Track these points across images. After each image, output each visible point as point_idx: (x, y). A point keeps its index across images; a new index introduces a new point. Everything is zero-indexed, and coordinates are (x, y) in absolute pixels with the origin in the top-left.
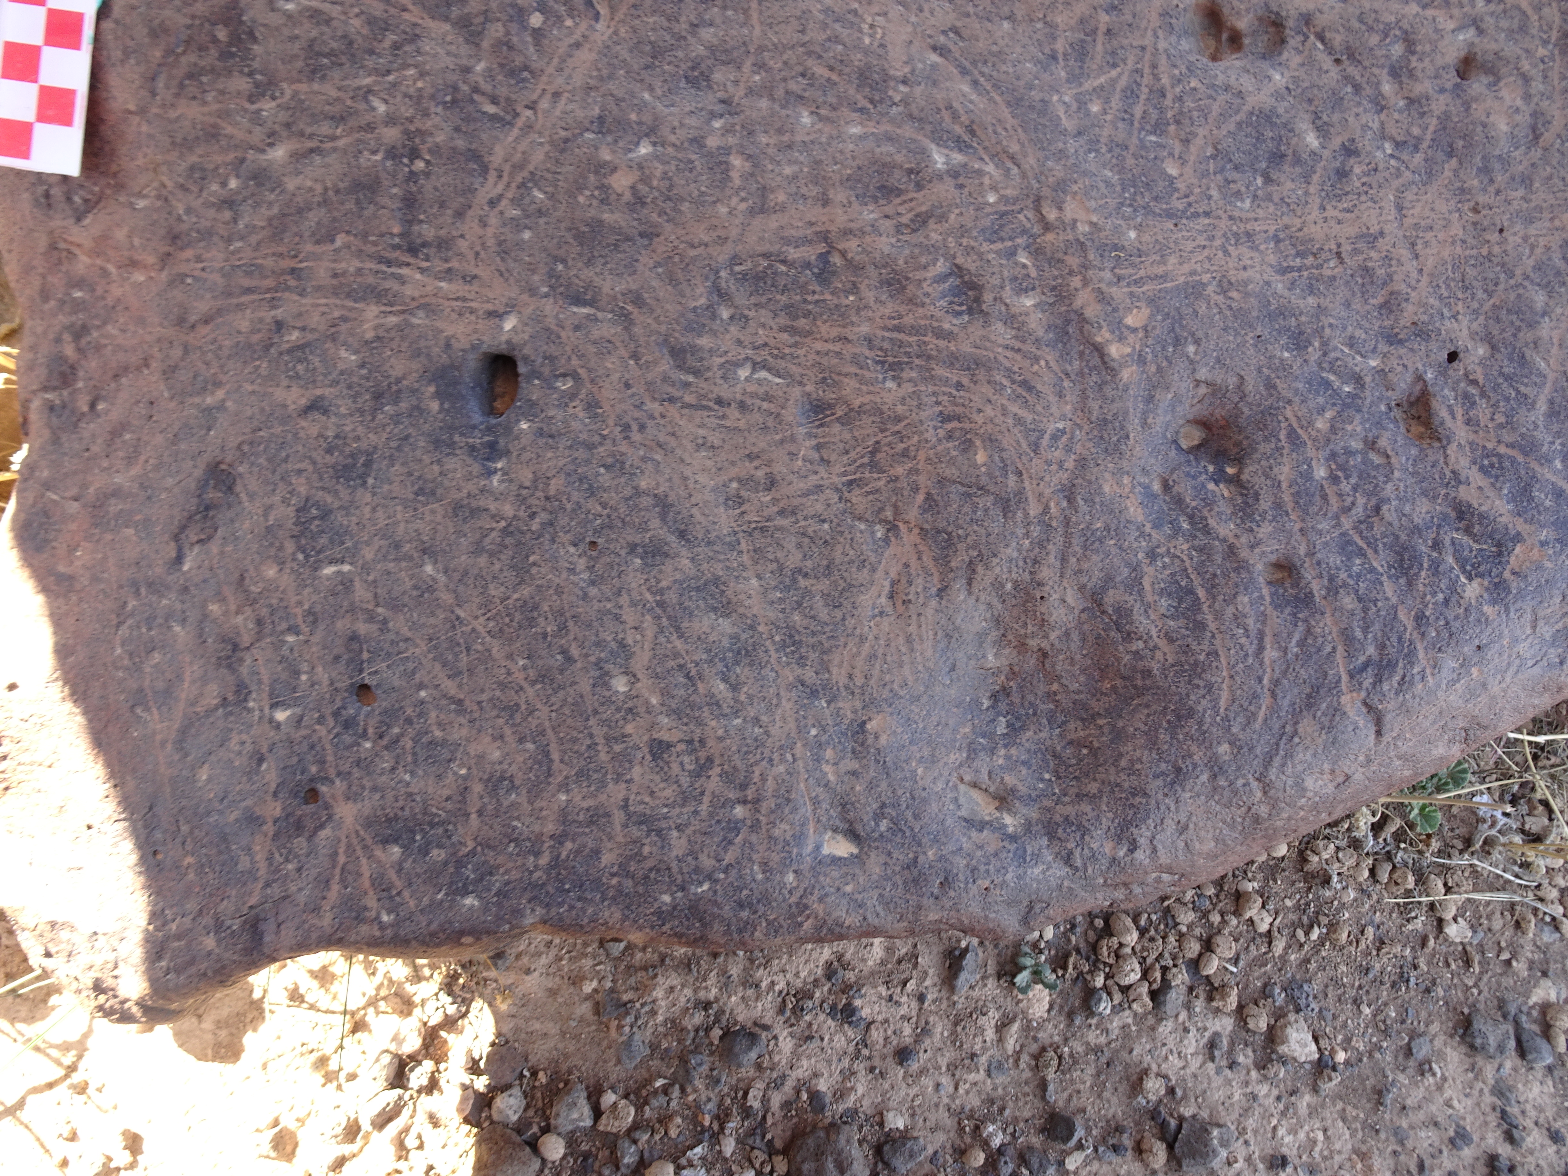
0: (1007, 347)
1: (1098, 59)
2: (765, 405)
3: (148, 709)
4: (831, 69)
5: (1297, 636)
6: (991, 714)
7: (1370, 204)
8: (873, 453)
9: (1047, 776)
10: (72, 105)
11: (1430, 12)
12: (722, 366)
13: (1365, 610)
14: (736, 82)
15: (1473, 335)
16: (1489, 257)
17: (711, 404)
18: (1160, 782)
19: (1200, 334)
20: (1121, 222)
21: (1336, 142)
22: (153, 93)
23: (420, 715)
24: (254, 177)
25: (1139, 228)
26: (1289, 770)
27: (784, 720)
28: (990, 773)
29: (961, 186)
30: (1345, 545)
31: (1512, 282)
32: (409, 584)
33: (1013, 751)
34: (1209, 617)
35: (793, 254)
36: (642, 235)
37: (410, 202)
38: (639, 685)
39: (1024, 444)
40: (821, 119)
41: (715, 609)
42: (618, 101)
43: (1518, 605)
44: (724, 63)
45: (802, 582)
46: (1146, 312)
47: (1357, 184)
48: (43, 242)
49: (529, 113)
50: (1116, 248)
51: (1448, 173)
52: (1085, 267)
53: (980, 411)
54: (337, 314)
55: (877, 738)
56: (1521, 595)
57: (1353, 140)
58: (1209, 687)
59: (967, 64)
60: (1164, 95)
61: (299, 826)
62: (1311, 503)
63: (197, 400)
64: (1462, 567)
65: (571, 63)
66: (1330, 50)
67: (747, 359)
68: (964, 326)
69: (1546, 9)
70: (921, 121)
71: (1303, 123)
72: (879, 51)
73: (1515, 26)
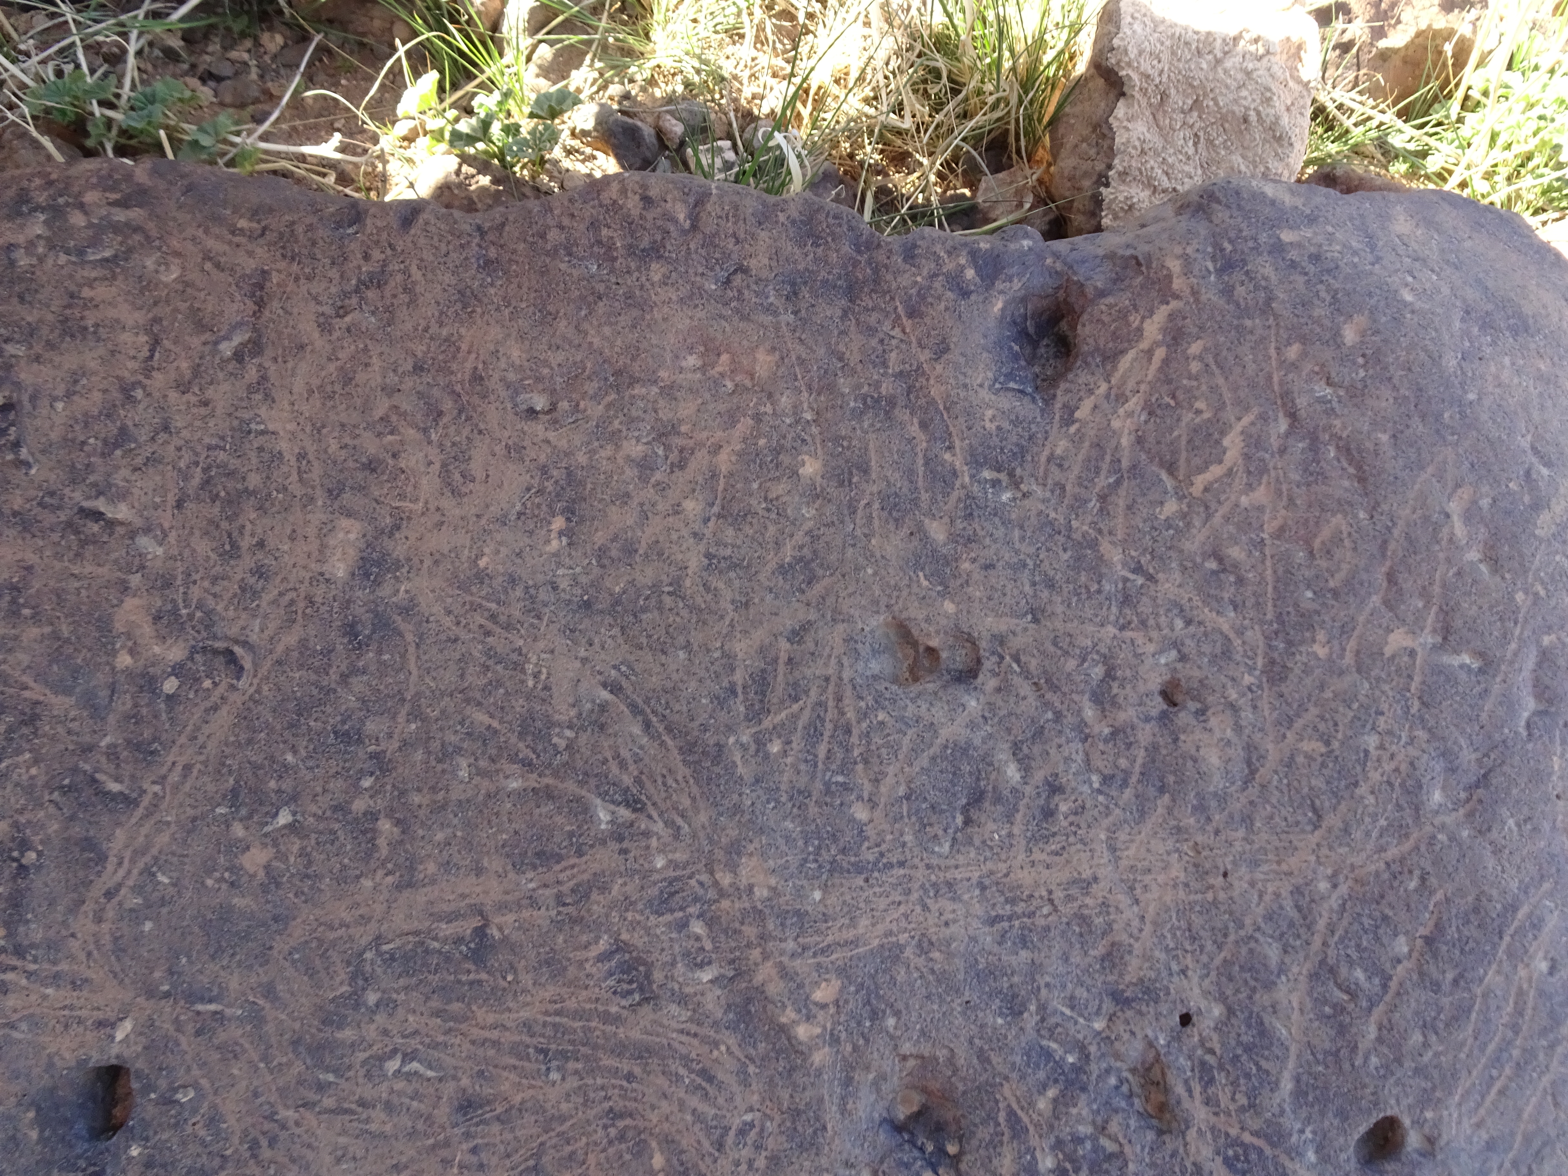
0: (682, 1031)
1: (779, 692)
2: (415, 1104)
4: (492, 716)
7: (1079, 846)
8: (538, 1155)
11: (1128, 634)
12: (364, 1063)
14: (390, 736)
15: (1206, 993)
16: (1215, 903)
17: (354, 1106)
19: (900, 1005)
20: (805, 882)
21: (1039, 776)
25: (825, 888)
29: (624, 852)
31: (1242, 933)
35: (446, 929)
36: (276, 919)
37: (16, 901)
39: (706, 1144)
40: (479, 772)
42: (256, 767)
44: (376, 714)
46: (836, 984)
47: (1065, 823)
49: (157, 788)
50: (798, 913)
51: (1160, 810)
52: (763, 937)
53: (653, 1107)
57: (1057, 775)
59: (640, 701)
60: (848, 732)
65: (206, 730)
66: (1026, 674)
67: (395, 1051)
68: (633, 1008)
69: (1249, 633)
70: (586, 774)
71: (1003, 755)
72: (542, 694)
73: (1218, 651)
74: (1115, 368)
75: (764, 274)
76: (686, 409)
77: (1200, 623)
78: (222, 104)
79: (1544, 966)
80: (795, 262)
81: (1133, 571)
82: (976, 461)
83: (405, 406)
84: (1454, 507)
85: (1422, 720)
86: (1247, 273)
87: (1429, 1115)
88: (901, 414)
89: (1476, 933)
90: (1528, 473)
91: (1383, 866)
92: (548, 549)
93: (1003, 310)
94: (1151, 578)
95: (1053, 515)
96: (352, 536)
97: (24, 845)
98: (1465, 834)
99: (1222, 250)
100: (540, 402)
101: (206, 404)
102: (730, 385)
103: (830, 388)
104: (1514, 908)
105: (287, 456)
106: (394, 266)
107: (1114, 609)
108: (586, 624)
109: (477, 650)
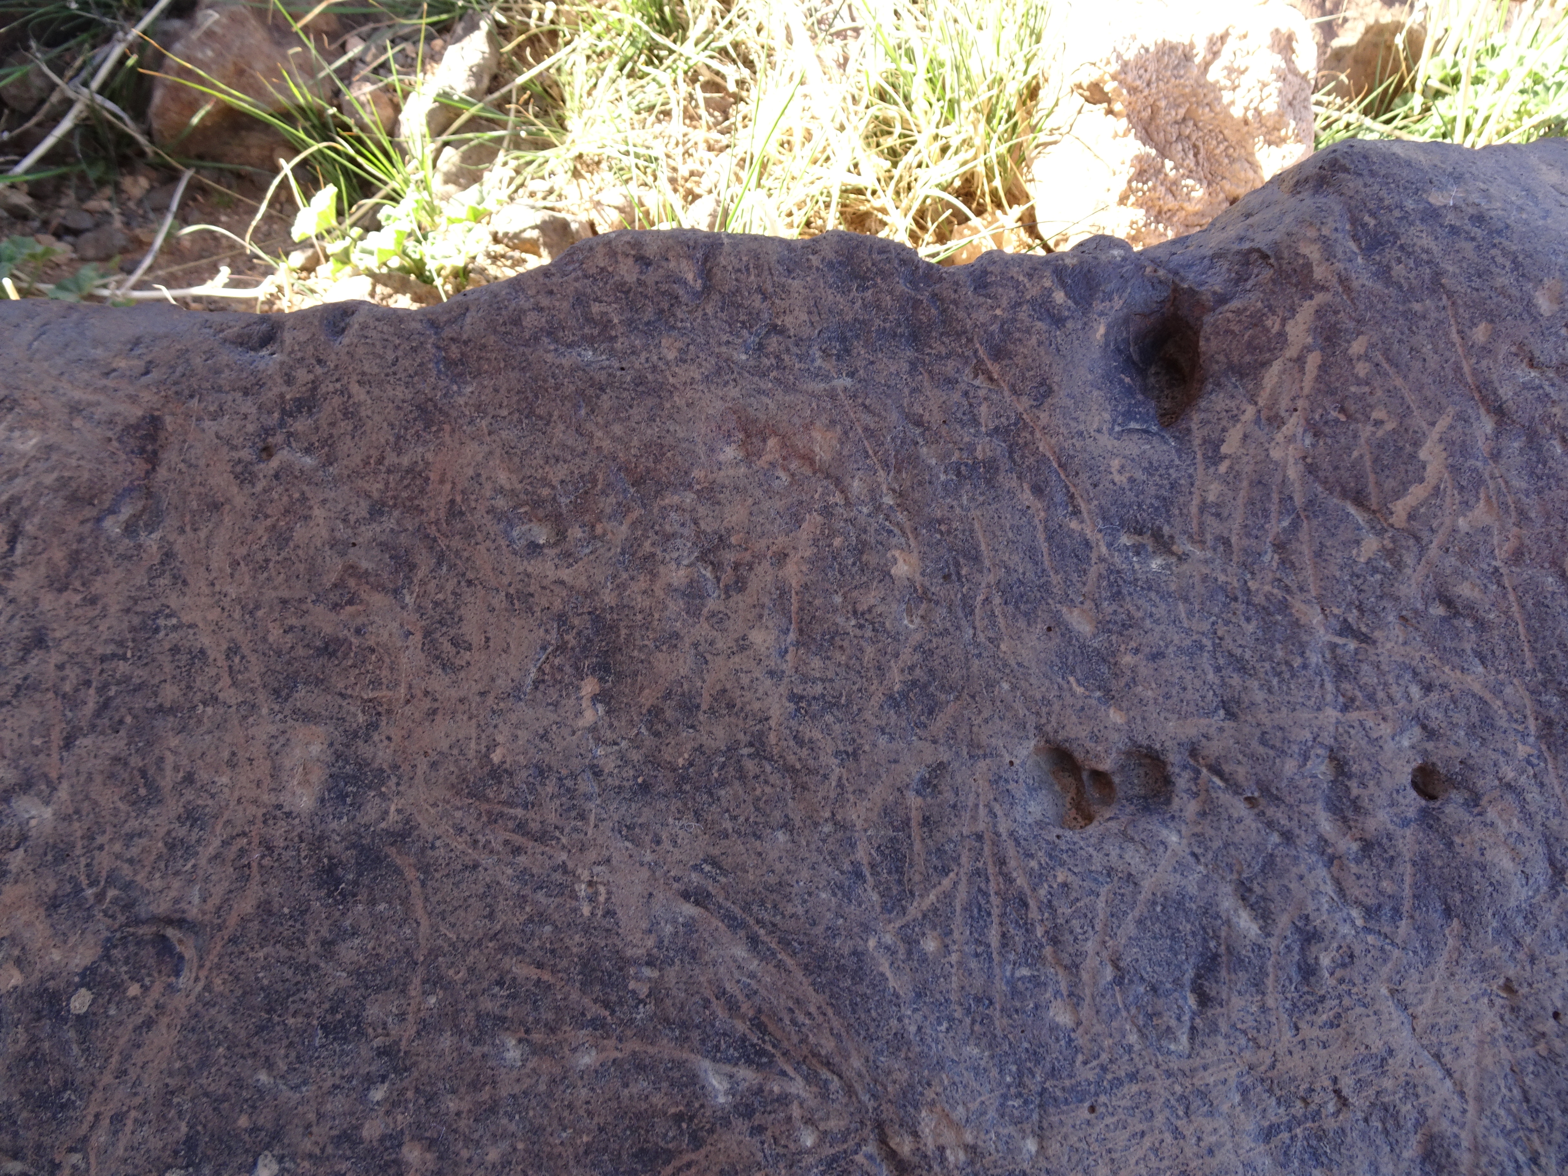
1: (921, 865)
4: (540, 966)
7: (1359, 1010)
11: (1354, 716)
14: (402, 1017)
20: (1011, 1130)
21: (1283, 923)
25: (1039, 1132)
29: (759, 1131)
40: (535, 1049)
42: (216, 1100)
44: (378, 990)
47: (1332, 982)
49: (76, 1158)
51: (1453, 943)
57: (1307, 917)
59: (736, 910)
60: (1024, 904)
66: (1235, 788)
69: (1508, 690)
70: (683, 1025)
71: (1229, 902)
72: (605, 923)
73: (1475, 719)
74: (1259, 386)
75: (806, 332)
76: (735, 514)
77: (1444, 687)
78: (84, 260)
80: (841, 313)
81: (1340, 634)
82: (1111, 525)
83: (365, 565)
86: (1402, 248)
88: (1007, 481)
92: (581, 723)
93: (1107, 334)
94: (1365, 639)
95: (1222, 578)
96: (315, 749)
99: (1364, 225)
100: (543, 534)
101: (93, 601)
102: (784, 476)
103: (914, 460)
105: (212, 654)
106: (327, 387)
107: (1329, 686)
108: (647, 814)
109: (506, 876)
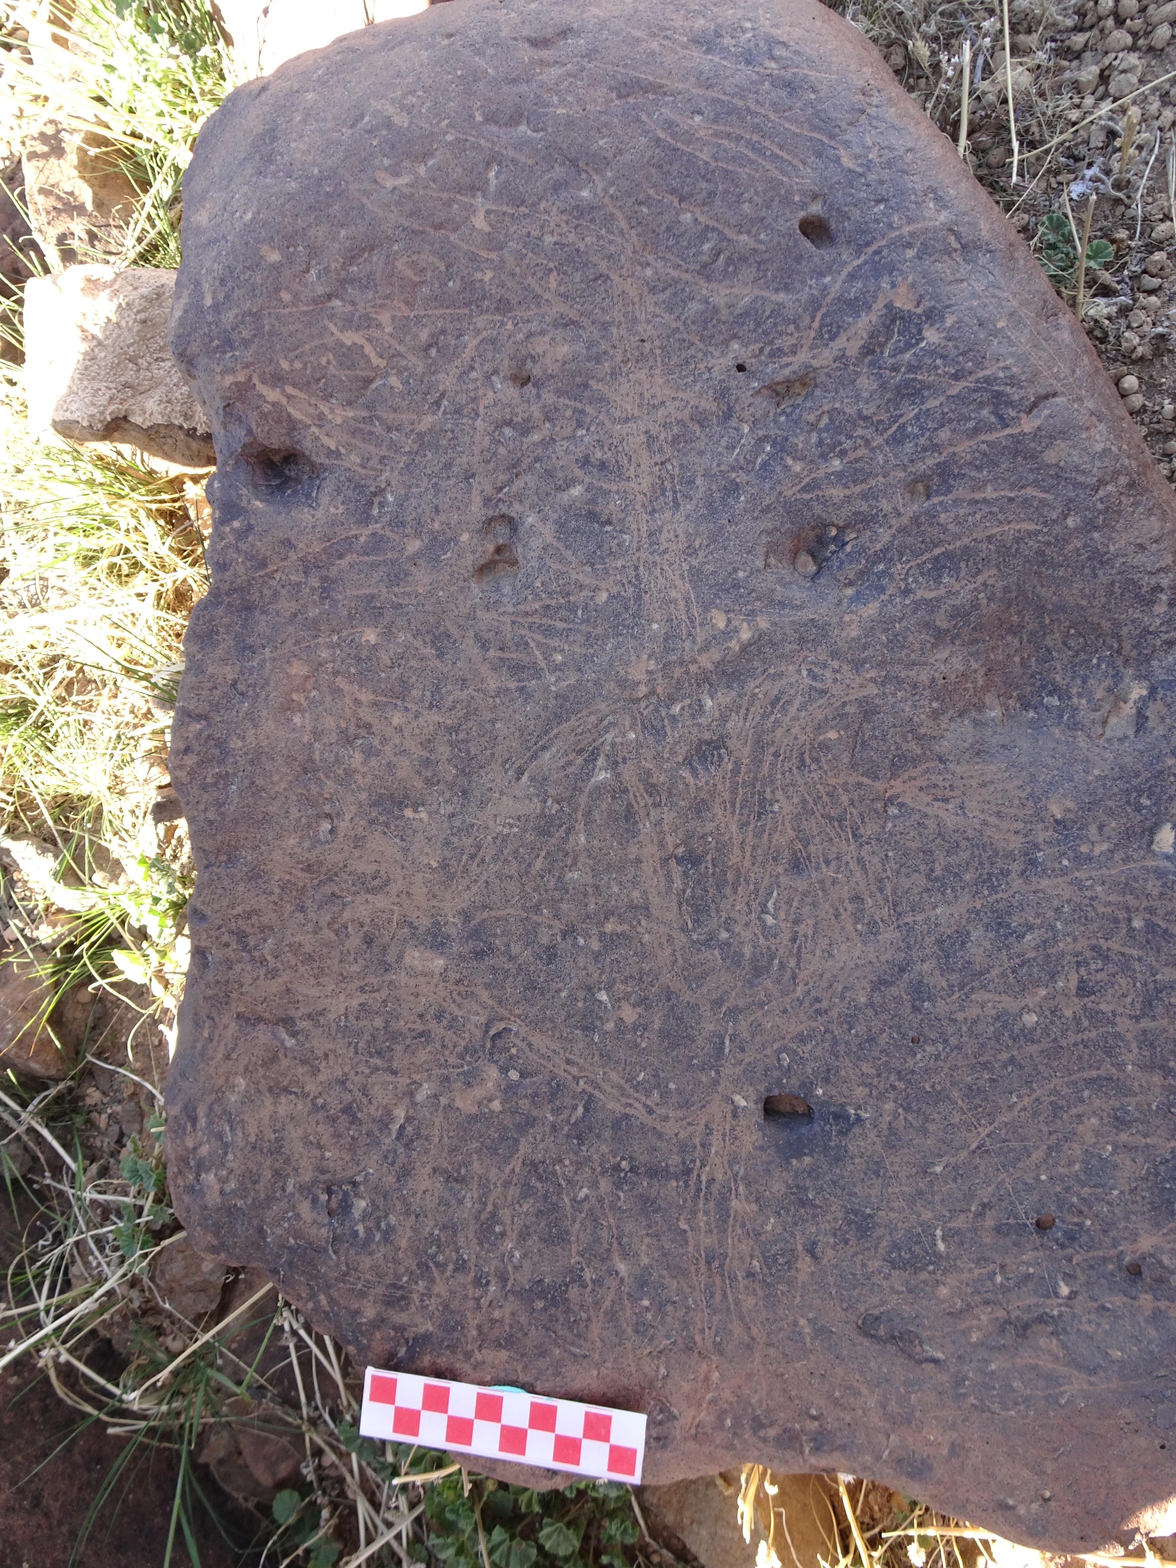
0: (745, 719)
1: (522, 656)
2: (795, 904)
3: (1062, 1394)
4: (537, 856)
5: (973, 473)
6: (1041, 710)
7: (624, 444)
8: (831, 819)
9: (1095, 661)
10: (596, 1415)
11: (481, 411)
12: (766, 939)
13: (950, 421)
14: (550, 927)
15: (723, 354)
16: (662, 348)
17: (796, 946)
18: (1100, 573)
19: (730, 569)
20: (646, 635)
21: (578, 473)
22: (585, 1357)
23: (1063, 1181)
24: (642, 1287)
25: (650, 621)
26: (1088, 467)
27: (1056, 887)
28: (1094, 711)
29: (624, 760)
30: (897, 440)
31: (682, 329)
32: (952, 1185)
33: (1074, 691)
34: (958, 544)
35: (678, 884)
36: (669, 1000)
37: (653, 1173)
38: (1031, 1006)
39: (821, 702)
40: (575, 864)
41: (963, 943)
42: (569, 1016)
43: (944, 298)
44: (536, 937)
45: (938, 872)
46: (714, 612)
47: (610, 454)
48: (692, 1445)
49: (581, 1082)
50: (666, 640)
51: (600, 386)
52: (682, 663)
53: (796, 738)
54: (739, 1231)
55: (1069, 810)
56: (936, 297)
57: (577, 460)
58: (1017, 540)
59: (529, 754)
60: (548, 606)
61: (1160, 1281)
62: (862, 470)
63: (808, 1339)
64: (913, 346)
65: (543, 1050)
66: (510, 482)
67: (759, 918)
68: (730, 753)
69: (479, 325)
70: (575, 789)
71: (565, 498)
72: (523, 821)
73: (491, 347)
74: (300, 422)
75: (237, 668)
76: (330, 723)
77: (472, 360)
78: (140, 1131)
79: (698, 118)
80: (229, 647)
81: (439, 407)
82: (366, 519)
83: (328, 918)
84: (389, 183)
85: (533, 205)
86: (233, 329)
87: (797, 198)
88: (333, 572)
89: (676, 166)
90: (368, 132)
91: (633, 232)
92: (426, 820)
93: (261, 501)
94: (443, 395)
95: (401, 465)
96: (417, 954)
97: (617, 1168)
98: (609, 174)
99: (218, 347)
100: (326, 826)
101: (326, 1055)
102: (314, 693)
103: (316, 621)
104: (658, 140)
105: (362, 1000)
106: (233, 926)
107: (464, 421)
108: (477, 793)
109: (494, 868)
